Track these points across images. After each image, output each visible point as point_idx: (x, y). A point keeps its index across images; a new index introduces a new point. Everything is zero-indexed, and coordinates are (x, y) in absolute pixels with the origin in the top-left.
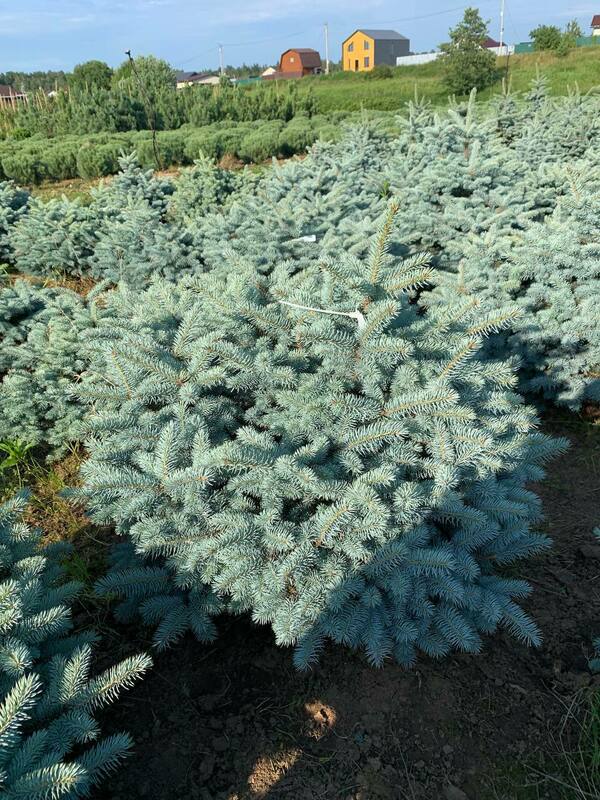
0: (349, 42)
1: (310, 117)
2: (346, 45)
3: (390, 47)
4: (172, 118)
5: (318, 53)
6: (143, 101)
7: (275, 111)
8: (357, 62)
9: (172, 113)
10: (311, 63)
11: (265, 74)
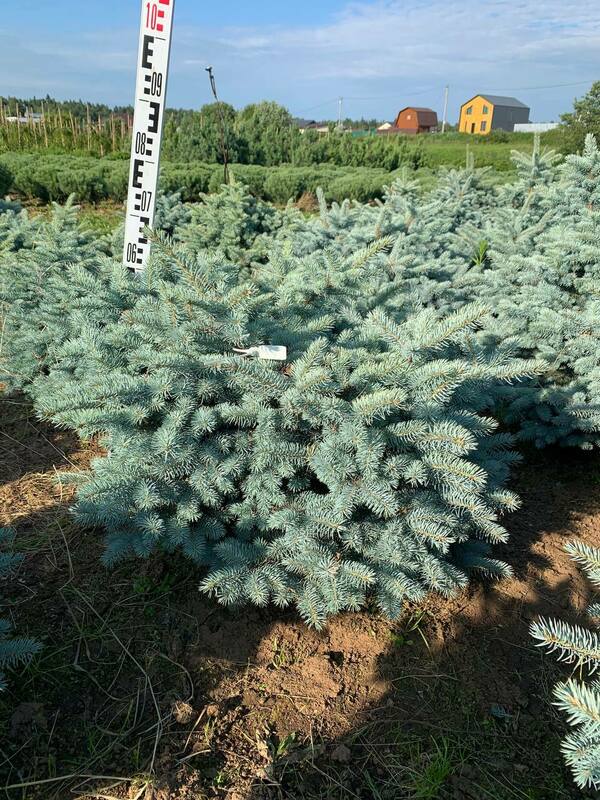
0: (468, 106)
1: (416, 168)
2: (465, 109)
3: (508, 114)
4: (274, 156)
5: (435, 114)
6: (249, 137)
7: (381, 160)
8: (473, 125)
9: (275, 151)
10: (427, 121)
11: (381, 128)
